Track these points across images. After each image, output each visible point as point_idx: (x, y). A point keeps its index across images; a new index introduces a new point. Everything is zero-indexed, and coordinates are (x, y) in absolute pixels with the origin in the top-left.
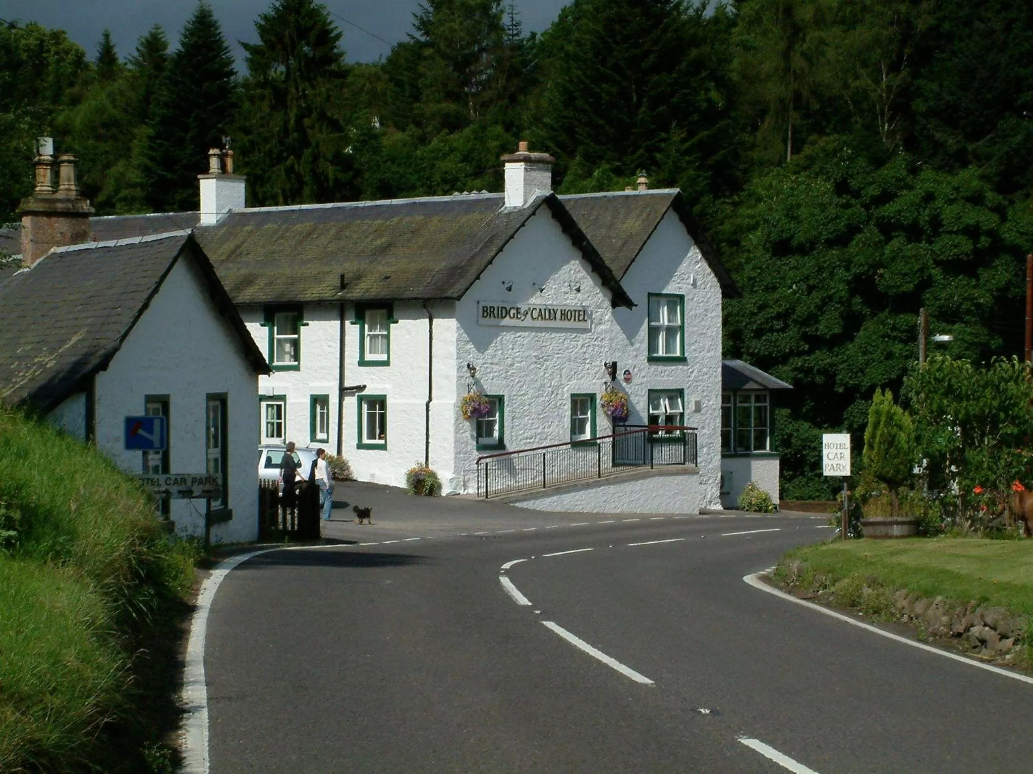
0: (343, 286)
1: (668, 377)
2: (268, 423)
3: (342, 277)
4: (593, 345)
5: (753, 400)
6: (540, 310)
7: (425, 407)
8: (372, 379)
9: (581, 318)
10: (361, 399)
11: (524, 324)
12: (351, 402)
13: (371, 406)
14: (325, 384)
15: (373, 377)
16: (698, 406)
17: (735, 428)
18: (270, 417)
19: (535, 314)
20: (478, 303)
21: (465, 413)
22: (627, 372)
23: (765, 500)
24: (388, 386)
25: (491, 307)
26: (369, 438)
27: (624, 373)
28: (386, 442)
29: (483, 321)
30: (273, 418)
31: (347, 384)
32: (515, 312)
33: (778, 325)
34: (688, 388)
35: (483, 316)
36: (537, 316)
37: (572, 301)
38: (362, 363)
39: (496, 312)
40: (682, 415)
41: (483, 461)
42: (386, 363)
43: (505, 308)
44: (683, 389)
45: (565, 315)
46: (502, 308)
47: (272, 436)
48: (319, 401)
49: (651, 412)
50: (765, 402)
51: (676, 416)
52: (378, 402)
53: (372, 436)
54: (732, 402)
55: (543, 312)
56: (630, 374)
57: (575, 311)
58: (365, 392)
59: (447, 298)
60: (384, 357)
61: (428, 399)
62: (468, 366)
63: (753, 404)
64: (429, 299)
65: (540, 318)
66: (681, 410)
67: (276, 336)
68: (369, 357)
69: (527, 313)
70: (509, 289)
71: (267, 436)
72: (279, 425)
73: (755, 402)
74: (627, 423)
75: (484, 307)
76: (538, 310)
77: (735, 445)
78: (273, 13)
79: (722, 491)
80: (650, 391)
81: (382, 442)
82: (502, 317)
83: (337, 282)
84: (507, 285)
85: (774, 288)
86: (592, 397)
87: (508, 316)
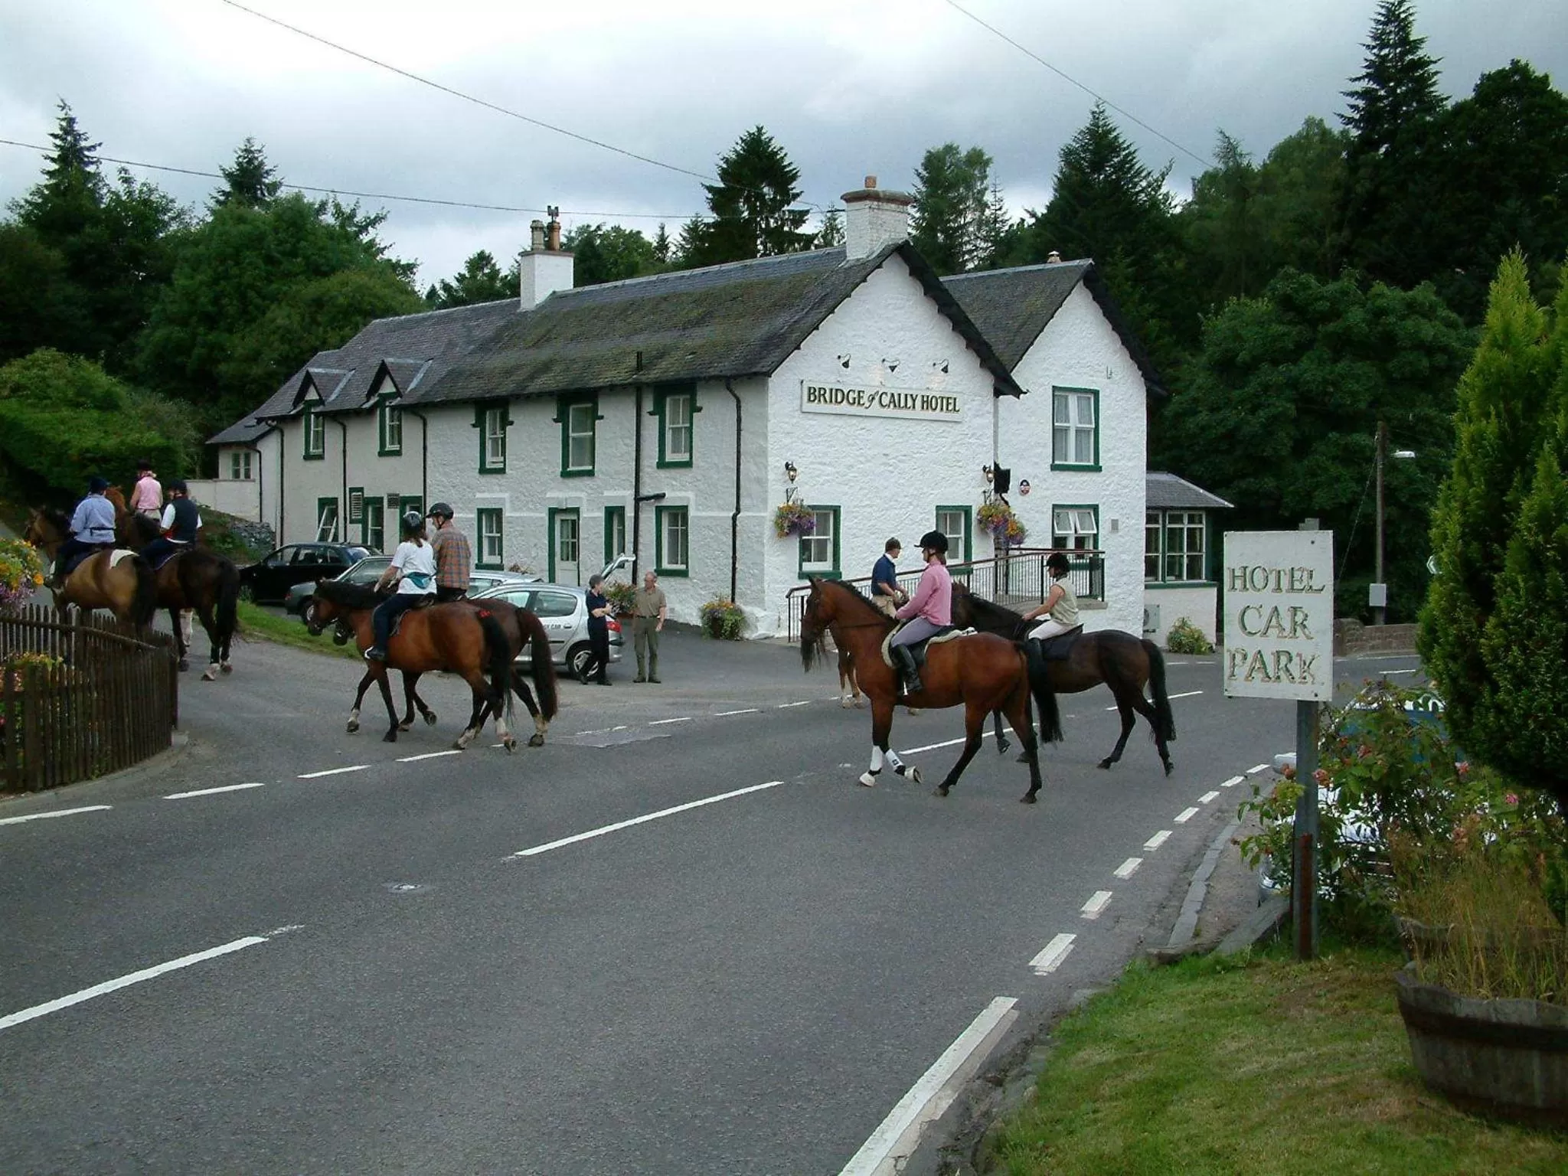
0: (640, 367)
1: (1077, 488)
2: (562, 543)
3: (639, 355)
4: (969, 443)
5: (1186, 521)
6: (893, 395)
7: (731, 522)
8: (673, 485)
9: (950, 407)
10: (659, 511)
11: (868, 412)
12: (648, 516)
13: (673, 521)
14: (621, 493)
15: (674, 483)
16: (1115, 525)
17: (1164, 552)
18: (565, 536)
19: (886, 400)
20: (802, 382)
21: (781, 528)
22: (1024, 483)
23: (1197, 640)
24: (691, 495)
25: (820, 389)
26: (670, 562)
27: (1022, 484)
28: (687, 567)
29: (808, 407)
30: (568, 537)
31: (645, 491)
32: (856, 395)
33: (1224, 446)
34: (1104, 503)
35: (809, 400)
36: (888, 402)
37: (938, 385)
38: (662, 464)
39: (827, 396)
40: (1096, 536)
41: (796, 593)
42: (688, 464)
43: (842, 391)
44: (1097, 506)
45: (927, 403)
46: (837, 390)
47: (568, 559)
48: (613, 513)
49: (1057, 532)
50: (1201, 523)
51: (1089, 537)
52: (679, 515)
53: (673, 560)
54: (1161, 522)
55: (896, 398)
56: (1028, 484)
57: (942, 398)
58: (664, 503)
59: (756, 374)
60: (685, 457)
61: (734, 511)
62: (787, 465)
63: (1186, 525)
64: (735, 377)
65: (892, 405)
66: (1095, 532)
67: (571, 434)
68: (670, 457)
69: (873, 398)
70: (846, 365)
71: (562, 559)
72: (574, 544)
73: (1189, 523)
74: (1022, 546)
75: (810, 388)
76: (889, 395)
77: (1163, 572)
78: (734, 157)
79: (1146, 628)
80: (1055, 507)
81: (683, 567)
82: (836, 401)
83: (632, 362)
84: (843, 361)
85: (1219, 409)
86: (967, 510)
87: (845, 402)
